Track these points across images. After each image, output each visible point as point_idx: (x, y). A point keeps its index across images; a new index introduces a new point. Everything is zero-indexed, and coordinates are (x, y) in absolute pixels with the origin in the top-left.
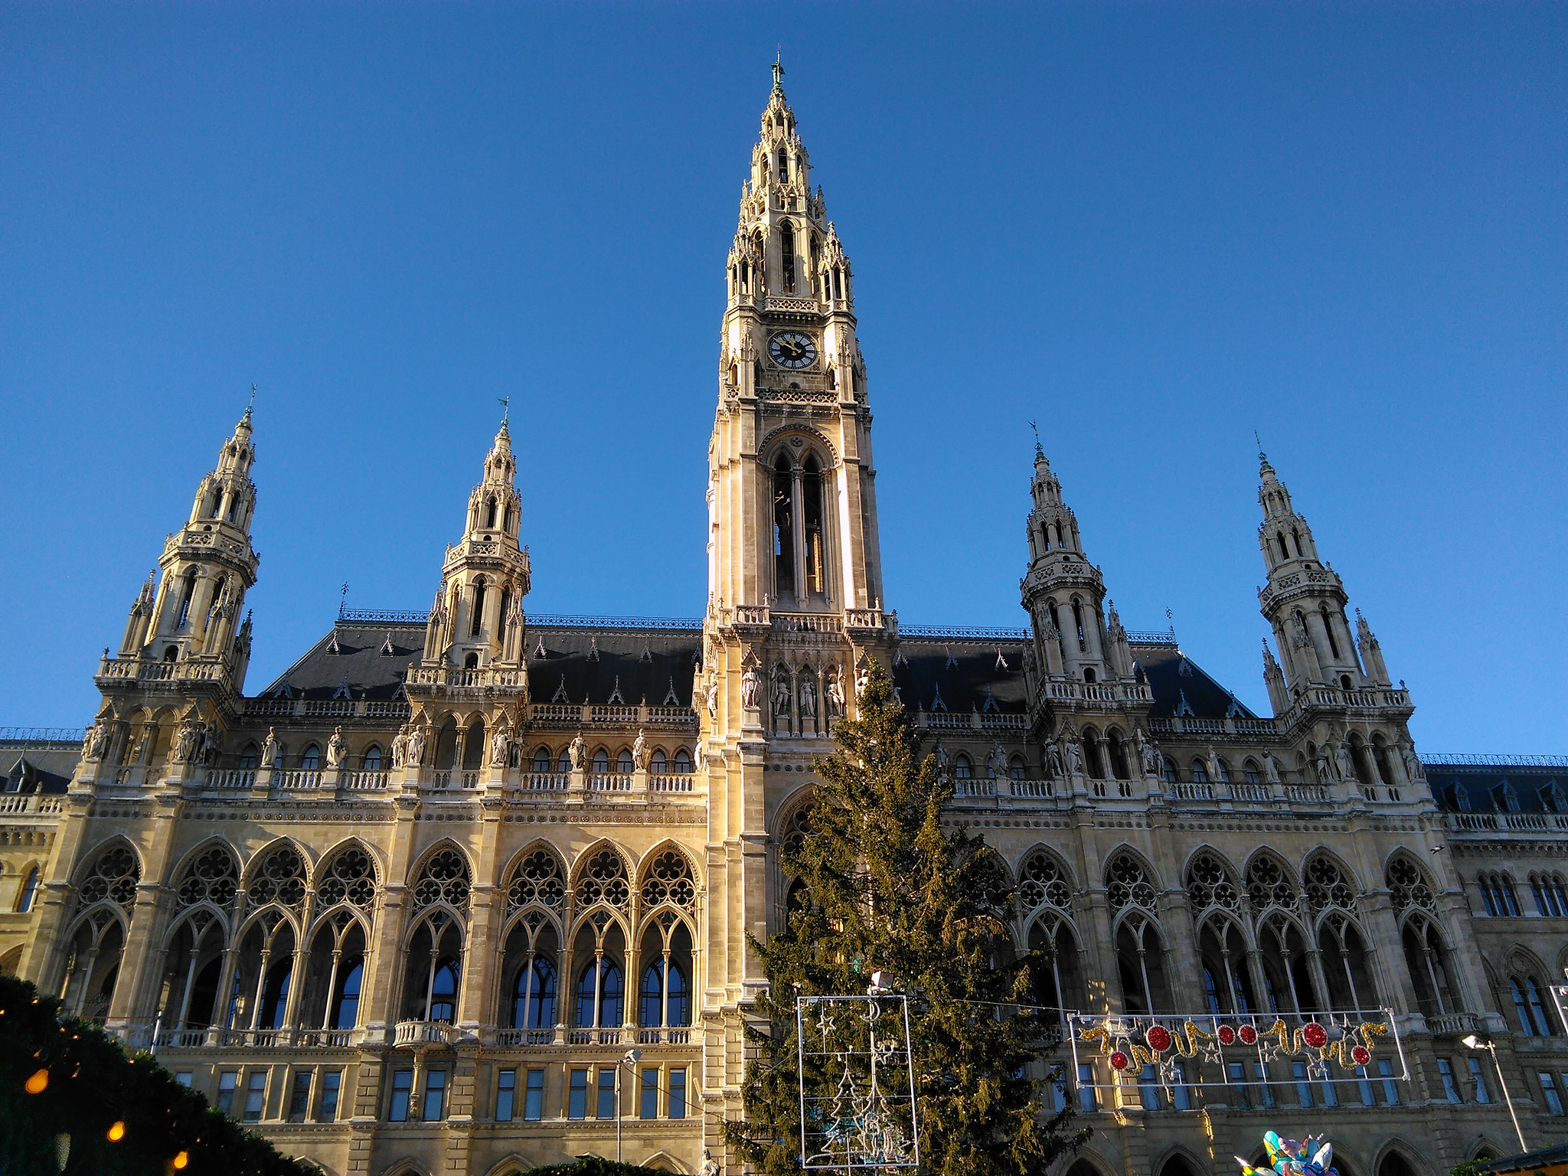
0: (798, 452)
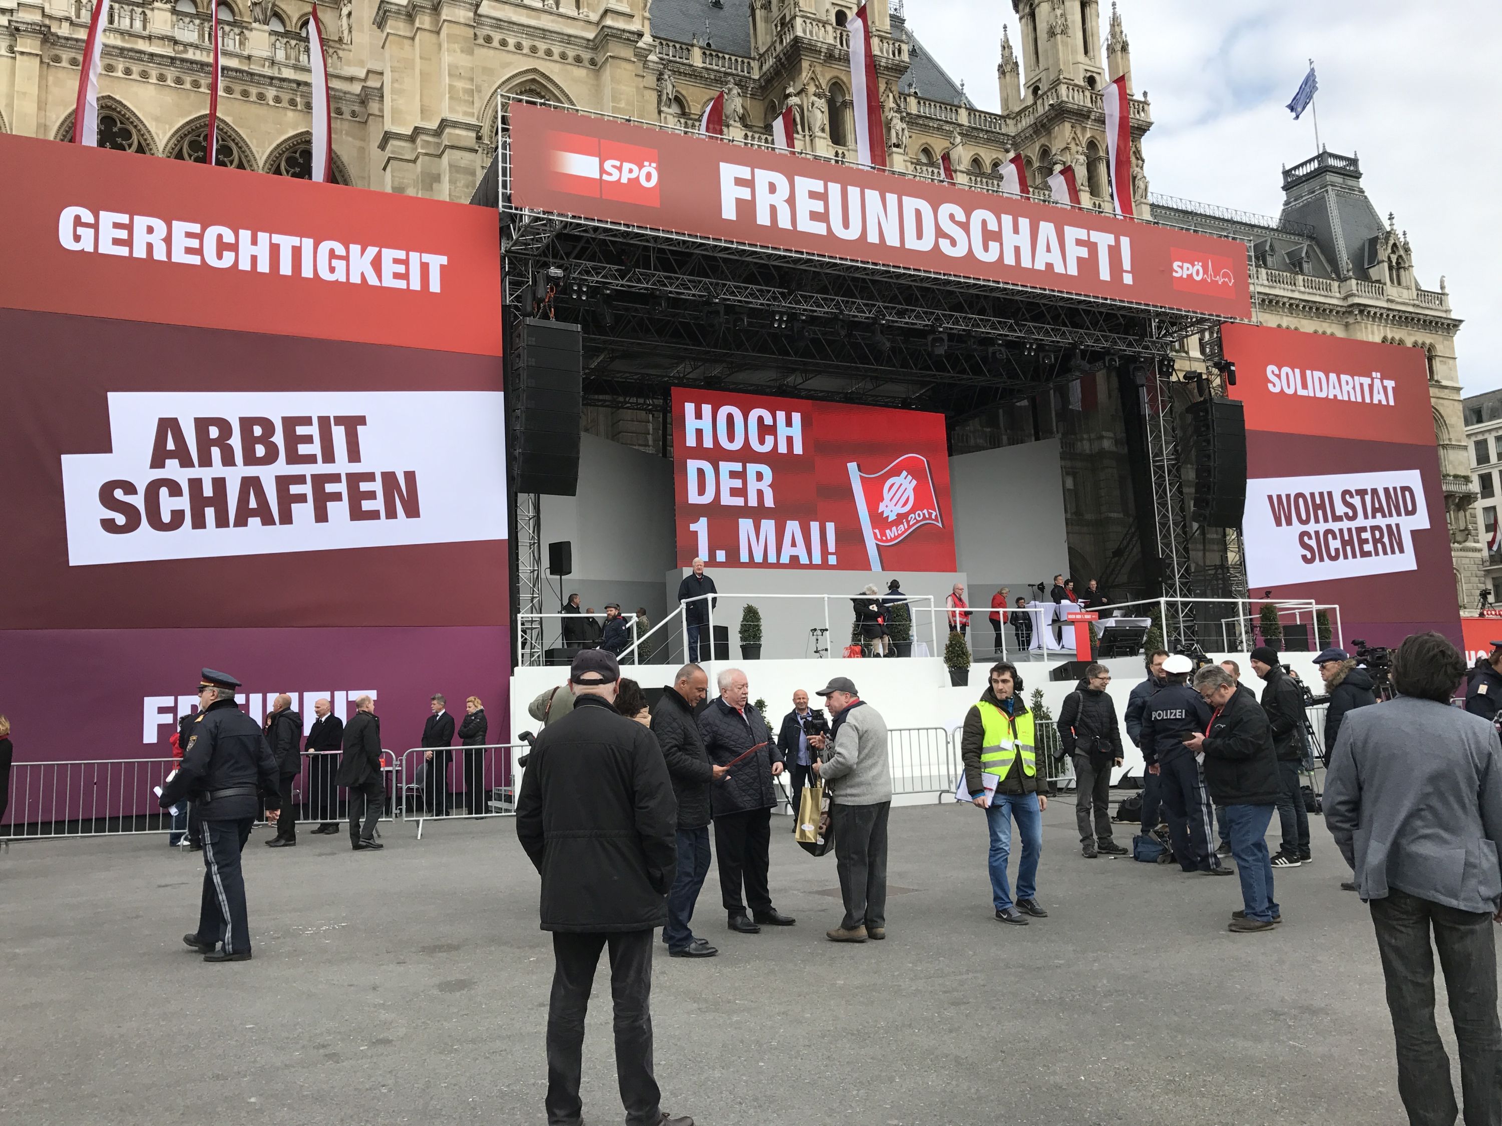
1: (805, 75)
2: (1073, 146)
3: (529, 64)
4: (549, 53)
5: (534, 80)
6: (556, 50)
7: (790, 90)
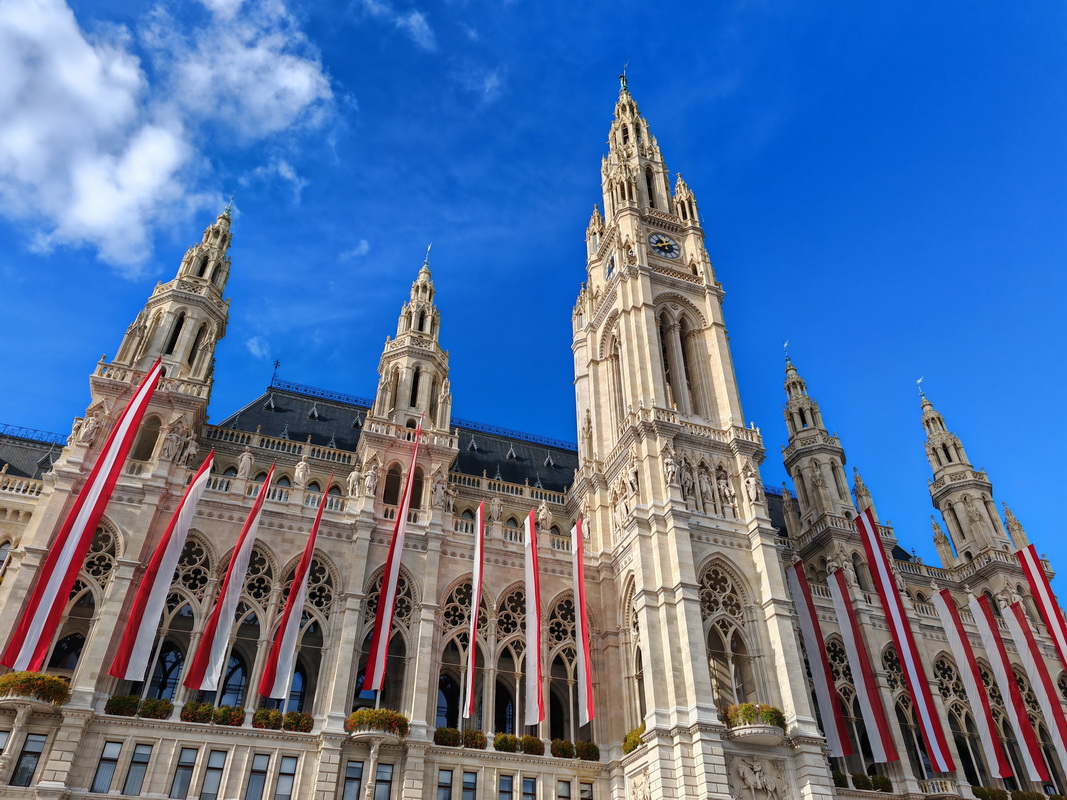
0: (676, 313)
1: (837, 550)
2: (1008, 588)
3: (717, 550)
4: (724, 543)
5: (718, 559)
6: (727, 541)
7: (829, 558)
